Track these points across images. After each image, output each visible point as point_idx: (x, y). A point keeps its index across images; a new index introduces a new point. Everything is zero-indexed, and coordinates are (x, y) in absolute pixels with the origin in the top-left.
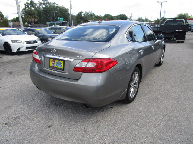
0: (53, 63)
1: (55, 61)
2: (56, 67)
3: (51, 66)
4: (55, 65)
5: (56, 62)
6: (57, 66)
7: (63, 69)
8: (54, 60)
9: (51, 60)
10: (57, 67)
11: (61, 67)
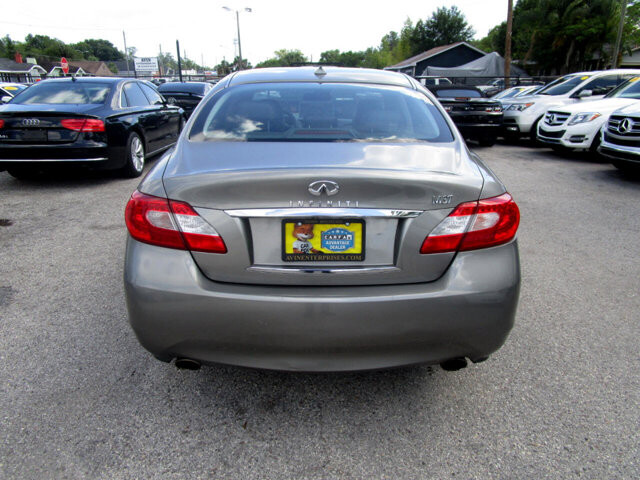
0: (304, 240)
1: (312, 228)
2: (321, 253)
3: (289, 251)
4: (316, 244)
5: (317, 233)
6: (328, 247)
7: (362, 256)
8: (307, 227)
9: (290, 227)
10: (325, 251)
11: (347, 247)
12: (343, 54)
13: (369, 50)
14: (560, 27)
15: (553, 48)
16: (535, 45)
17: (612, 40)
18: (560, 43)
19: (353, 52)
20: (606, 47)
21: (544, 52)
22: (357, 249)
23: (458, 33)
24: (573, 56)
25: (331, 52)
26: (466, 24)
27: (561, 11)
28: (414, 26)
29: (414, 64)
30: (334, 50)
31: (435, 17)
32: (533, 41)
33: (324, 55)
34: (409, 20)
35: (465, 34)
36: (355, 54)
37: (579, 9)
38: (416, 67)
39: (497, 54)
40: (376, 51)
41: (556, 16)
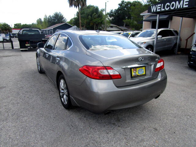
0: (135, 72)
2: (138, 75)
3: (133, 76)
4: (137, 73)
5: (137, 70)
6: (139, 73)
10: (139, 75)
11: (143, 73)
12: (23, 25)
13: (33, 24)
14: (91, 20)
15: (91, 25)
16: (86, 24)
17: (104, 24)
18: (92, 24)
19: (27, 24)
20: (103, 26)
21: (88, 26)
22: (144, 73)
23: (62, 20)
24: (96, 27)
25: (18, 24)
26: (64, 17)
27: (91, 16)
28: (48, 17)
29: (52, 29)
30: (19, 23)
31: (54, 15)
32: (85, 23)
33: (15, 25)
34: (46, 15)
35: (64, 20)
36: (28, 25)
37: (95, 16)
38: (53, 29)
39: (76, 26)
40: (35, 24)
41: (90, 17)
